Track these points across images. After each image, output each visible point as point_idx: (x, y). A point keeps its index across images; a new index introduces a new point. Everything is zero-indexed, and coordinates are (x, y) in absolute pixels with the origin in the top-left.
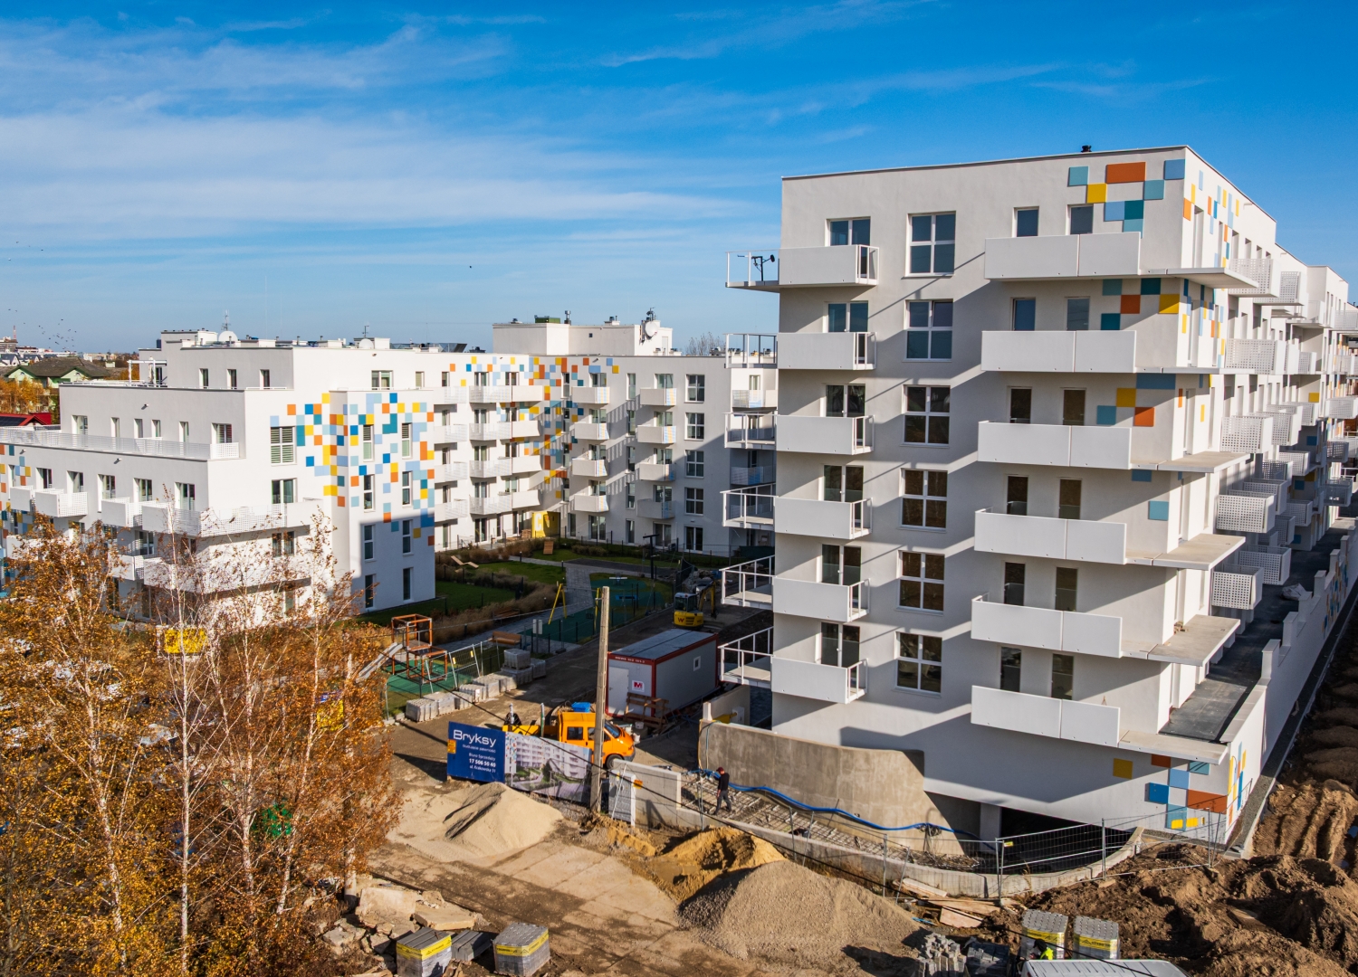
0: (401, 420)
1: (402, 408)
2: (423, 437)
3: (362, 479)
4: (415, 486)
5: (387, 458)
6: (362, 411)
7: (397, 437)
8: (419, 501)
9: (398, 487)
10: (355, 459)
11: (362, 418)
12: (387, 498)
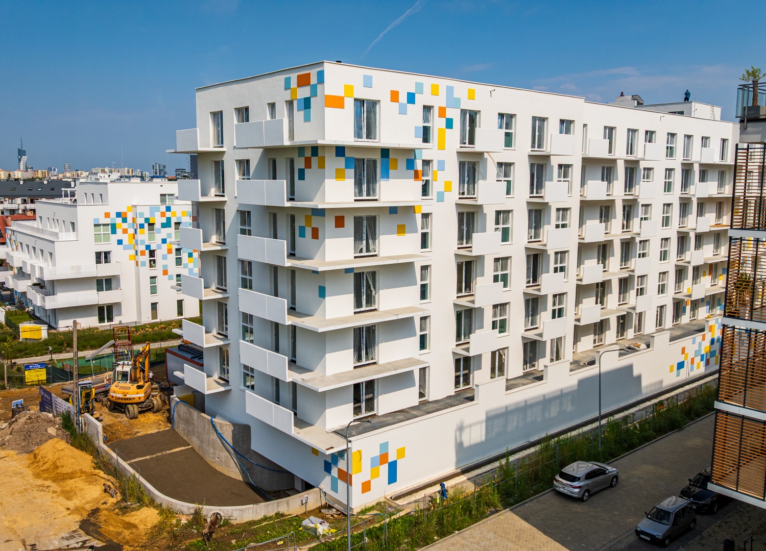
0: (174, 220)
1: (174, 214)
3: (147, 252)
4: (184, 256)
5: (164, 241)
6: (147, 216)
7: (172, 230)
8: (187, 264)
9: (173, 257)
10: (143, 242)
12: (165, 262)
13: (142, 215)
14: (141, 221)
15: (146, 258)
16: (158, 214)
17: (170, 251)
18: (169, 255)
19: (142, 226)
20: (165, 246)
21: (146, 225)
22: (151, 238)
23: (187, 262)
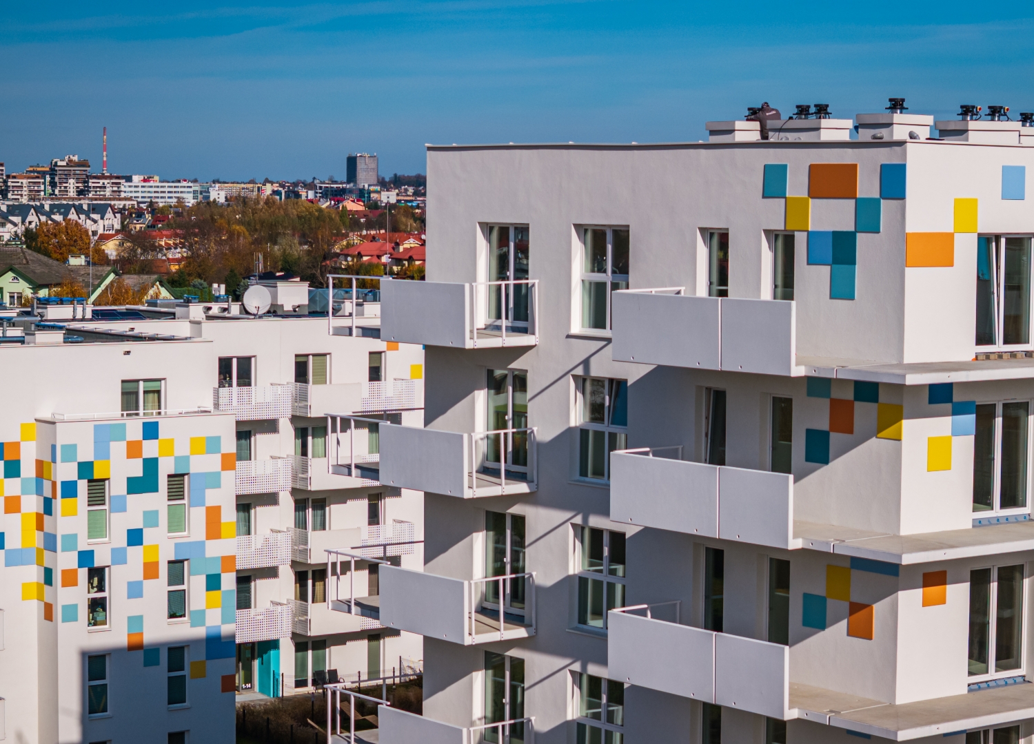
0: (166, 468)
1: (168, 446)
2: (213, 497)
3: (83, 574)
4: (195, 585)
5: (135, 537)
6: (86, 454)
7: (158, 500)
8: (203, 612)
9: (159, 588)
10: (71, 540)
11: (85, 469)
12: (135, 607)
13: (70, 450)
14: (66, 471)
15: (80, 595)
16: (118, 449)
17: (150, 570)
18: (148, 585)
19: (69, 490)
20: (136, 555)
21: (83, 486)
22: (97, 527)
23: (202, 606)
